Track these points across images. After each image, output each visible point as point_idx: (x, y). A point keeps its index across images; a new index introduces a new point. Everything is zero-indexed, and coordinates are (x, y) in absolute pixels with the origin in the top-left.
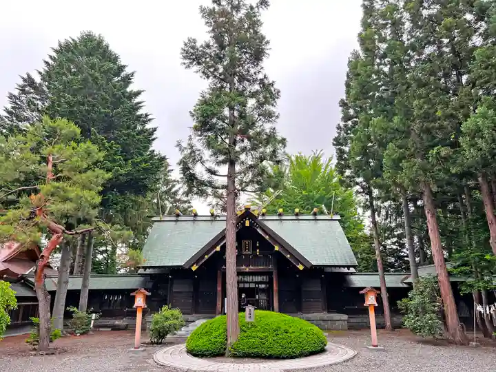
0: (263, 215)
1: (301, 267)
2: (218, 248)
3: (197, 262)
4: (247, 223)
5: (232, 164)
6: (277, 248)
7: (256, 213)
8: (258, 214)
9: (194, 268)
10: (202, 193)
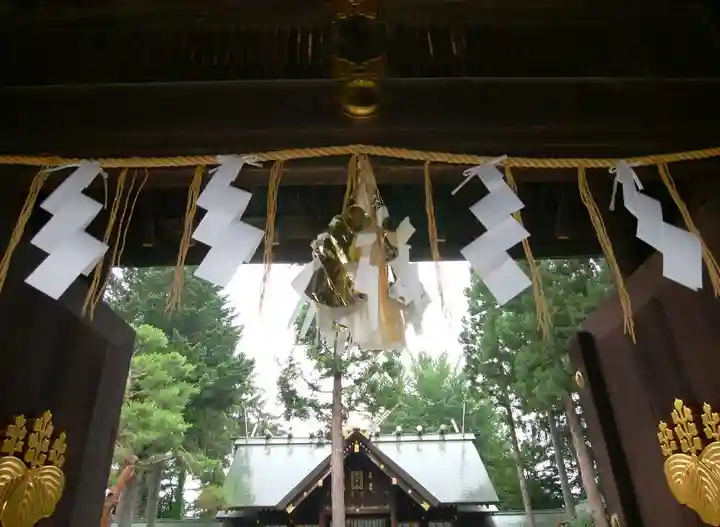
0: (377, 435)
1: (426, 506)
2: (320, 483)
3: (293, 502)
4: (357, 449)
5: (338, 377)
6: (395, 481)
7: (367, 435)
8: (371, 436)
9: (290, 510)
10: (303, 414)
